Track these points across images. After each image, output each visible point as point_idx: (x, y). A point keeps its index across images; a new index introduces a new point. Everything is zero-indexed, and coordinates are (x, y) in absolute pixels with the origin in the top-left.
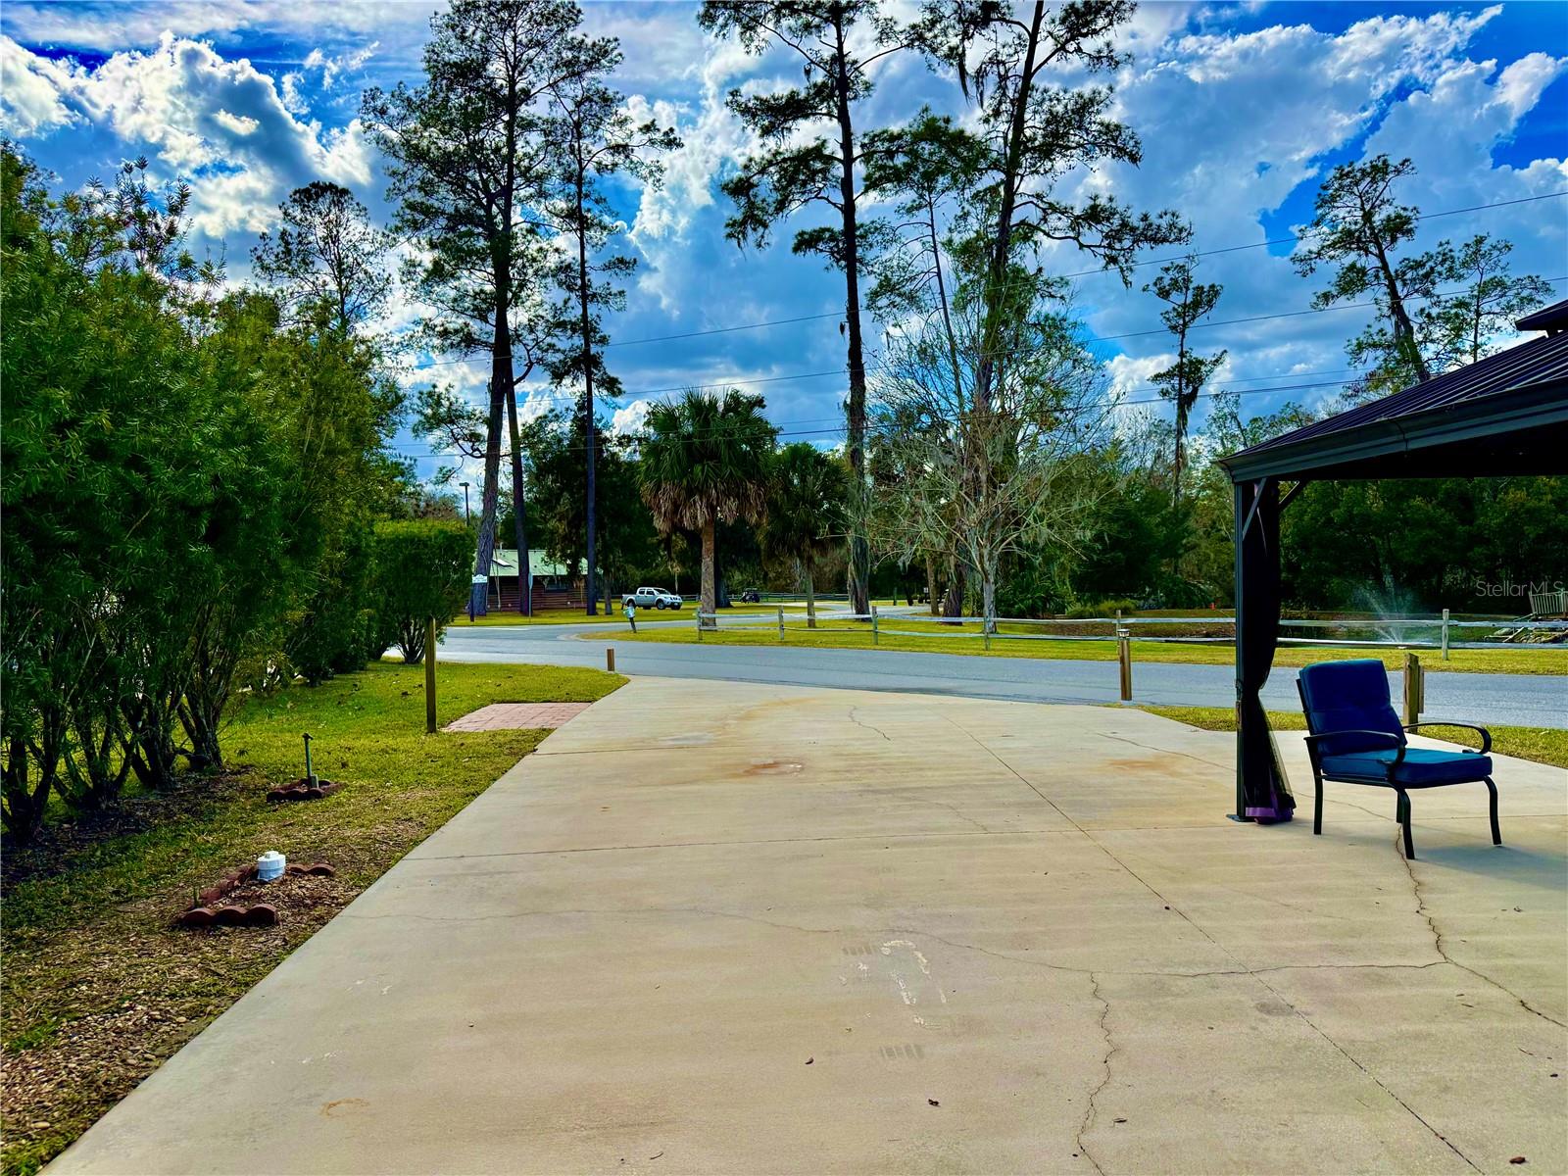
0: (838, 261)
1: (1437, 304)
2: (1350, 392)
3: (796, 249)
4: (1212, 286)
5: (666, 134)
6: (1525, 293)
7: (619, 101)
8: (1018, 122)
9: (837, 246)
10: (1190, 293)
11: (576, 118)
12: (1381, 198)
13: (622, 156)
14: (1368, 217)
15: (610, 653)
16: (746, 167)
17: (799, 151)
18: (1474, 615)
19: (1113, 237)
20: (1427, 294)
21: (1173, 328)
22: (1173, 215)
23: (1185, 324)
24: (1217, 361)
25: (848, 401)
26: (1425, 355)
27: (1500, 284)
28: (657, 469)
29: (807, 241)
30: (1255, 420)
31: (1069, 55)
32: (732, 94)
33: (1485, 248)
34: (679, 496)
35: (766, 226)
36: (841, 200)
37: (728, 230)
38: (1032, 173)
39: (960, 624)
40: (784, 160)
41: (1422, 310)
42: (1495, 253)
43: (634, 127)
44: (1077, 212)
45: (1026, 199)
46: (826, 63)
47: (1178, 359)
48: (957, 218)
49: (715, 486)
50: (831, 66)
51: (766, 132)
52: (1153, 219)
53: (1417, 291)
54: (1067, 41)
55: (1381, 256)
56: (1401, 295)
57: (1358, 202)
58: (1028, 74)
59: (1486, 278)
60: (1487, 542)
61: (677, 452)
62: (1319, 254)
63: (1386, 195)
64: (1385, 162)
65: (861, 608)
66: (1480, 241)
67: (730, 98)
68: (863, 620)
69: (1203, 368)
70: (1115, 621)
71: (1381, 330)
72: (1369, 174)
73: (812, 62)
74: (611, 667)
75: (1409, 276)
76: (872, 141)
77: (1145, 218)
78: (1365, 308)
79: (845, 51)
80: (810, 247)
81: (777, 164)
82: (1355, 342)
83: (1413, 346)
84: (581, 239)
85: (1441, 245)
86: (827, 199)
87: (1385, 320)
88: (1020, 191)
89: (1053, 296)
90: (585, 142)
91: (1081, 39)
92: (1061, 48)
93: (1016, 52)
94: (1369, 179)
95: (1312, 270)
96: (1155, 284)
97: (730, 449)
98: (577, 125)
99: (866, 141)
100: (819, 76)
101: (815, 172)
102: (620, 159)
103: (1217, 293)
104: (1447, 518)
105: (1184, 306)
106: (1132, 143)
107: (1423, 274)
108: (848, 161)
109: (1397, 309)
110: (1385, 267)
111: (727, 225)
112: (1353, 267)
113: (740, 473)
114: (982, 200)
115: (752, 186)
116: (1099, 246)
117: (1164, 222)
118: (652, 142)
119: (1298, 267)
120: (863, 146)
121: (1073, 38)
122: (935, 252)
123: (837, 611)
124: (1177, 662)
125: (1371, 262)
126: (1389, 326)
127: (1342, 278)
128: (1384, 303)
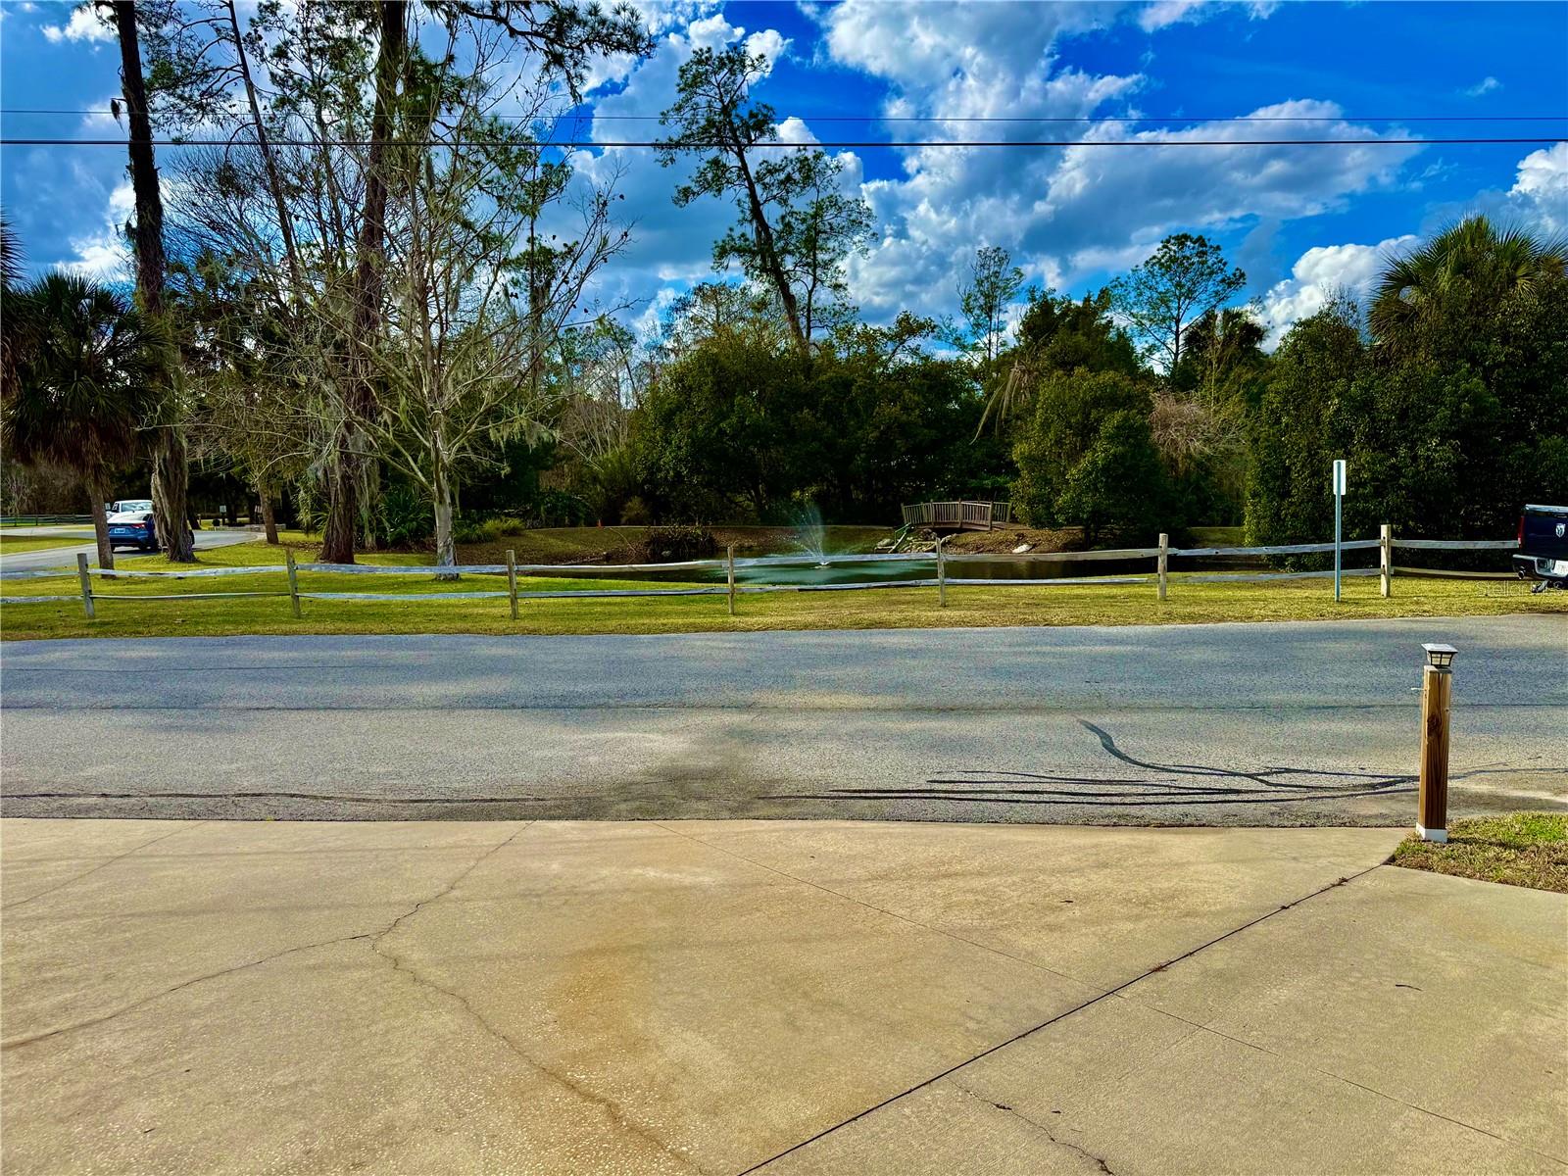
12: (738, 93)
14: (729, 110)
20: (784, 202)
23: (535, 207)
24: (569, 253)
27: (834, 203)
41: (783, 217)
47: (529, 246)
52: (607, 13)
53: (774, 197)
55: (741, 155)
56: (761, 199)
57: (719, 92)
59: (822, 196)
62: (679, 145)
63: (746, 90)
64: (743, 54)
66: (818, 158)
69: (554, 260)
71: (743, 235)
72: (726, 65)
75: (767, 180)
77: (596, 9)
83: (773, 256)
87: (746, 224)
94: (726, 70)
95: (672, 160)
103: (567, 174)
105: (533, 184)
107: (781, 180)
109: (757, 213)
110: (744, 167)
112: (714, 162)
117: (620, 21)
119: (659, 156)
125: (731, 160)
126: (750, 230)
127: (702, 174)
128: (746, 206)
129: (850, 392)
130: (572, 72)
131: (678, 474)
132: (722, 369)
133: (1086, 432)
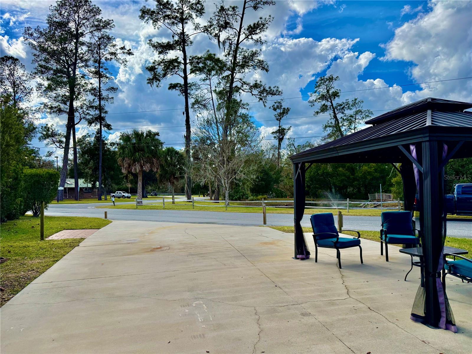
0: (182, 93)
1: (345, 116)
2: (323, 139)
3: (169, 89)
4: (288, 108)
5: (128, 50)
6: (367, 114)
7: (113, 39)
8: (235, 57)
9: (182, 89)
10: (282, 110)
11: (99, 43)
13: (114, 56)
14: (328, 91)
15: (106, 213)
16: (154, 63)
17: (170, 60)
18: (355, 200)
19: (261, 92)
20: (343, 113)
21: (277, 119)
22: (277, 87)
23: (280, 119)
24: (289, 129)
25: (186, 135)
26: (342, 130)
27: (361, 111)
28: (123, 153)
29: (173, 87)
30: (299, 146)
31: (249, 39)
32: (149, 41)
33: (357, 101)
34: (131, 162)
35: (160, 81)
36: (183, 75)
37: (148, 81)
38: (239, 72)
39: (218, 202)
40: (166, 62)
41: (342, 117)
42: (360, 103)
43: (118, 47)
44: (251, 85)
45: (237, 80)
46: (179, 34)
47: (278, 128)
48: (217, 84)
49: (143, 160)
50: (180, 35)
51: (160, 53)
52: (272, 88)
53: (340, 112)
54: (249, 35)
55: (331, 102)
56: (336, 113)
57: (326, 87)
58: (238, 44)
59: (357, 110)
60: (358, 180)
61: (130, 149)
62: (316, 101)
63: (332, 86)
64: (332, 77)
65: (189, 198)
66: (356, 100)
67: (149, 42)
68: (190, 201)
69: (285, 131)
70: (262, 202)
71: (331, 122)
72: (328, 80)
73: (174, 33)
74: (106, 217)
75: (338, 108)
76: (193, 59)
77: (270, 88)
78: (327, 116)
79: (185, 31)
80: (174, 88)
81: (163, 63)
82: (325, 125)
83: (339, 127)
84: (100, 80)
85: (346, 100)
86: (179, 75)
87: (332, 120)
88: (235, 77)
89: (245, 108)
90: (102, 51)
91: (253, 35)
92: (247, 37)
93: (234, 37)
94: (328, 81)
95: (314, 105)
96: (272, 107)
97: (148, 148)
98: (99, 45)
99: (191, 58)
100: (176, 38)
101: (175, 66)
102: (113, 57)
103: (289, 110)
104: (348, 173)
105: (280, 113)
106: (266, 66)
107: (342, 108)
108: (185, 64)
109: (335, 117)
110: (332, 105)
111: (148, 80)
112: (324, 105)
113: (151, 156)
114: (225, 79)
115: (156, 69)
116: (257, 95)
117: (275, 89)
118: (124, 53)
119: (310, 104)
120: (190, 60)
121: (250, 35)
122: (211, 93)
123: (182, 199)
124: (278, 213)
125: (329, 104)
126: (333, 121)
127: (321, 107)
128: (332, 115)
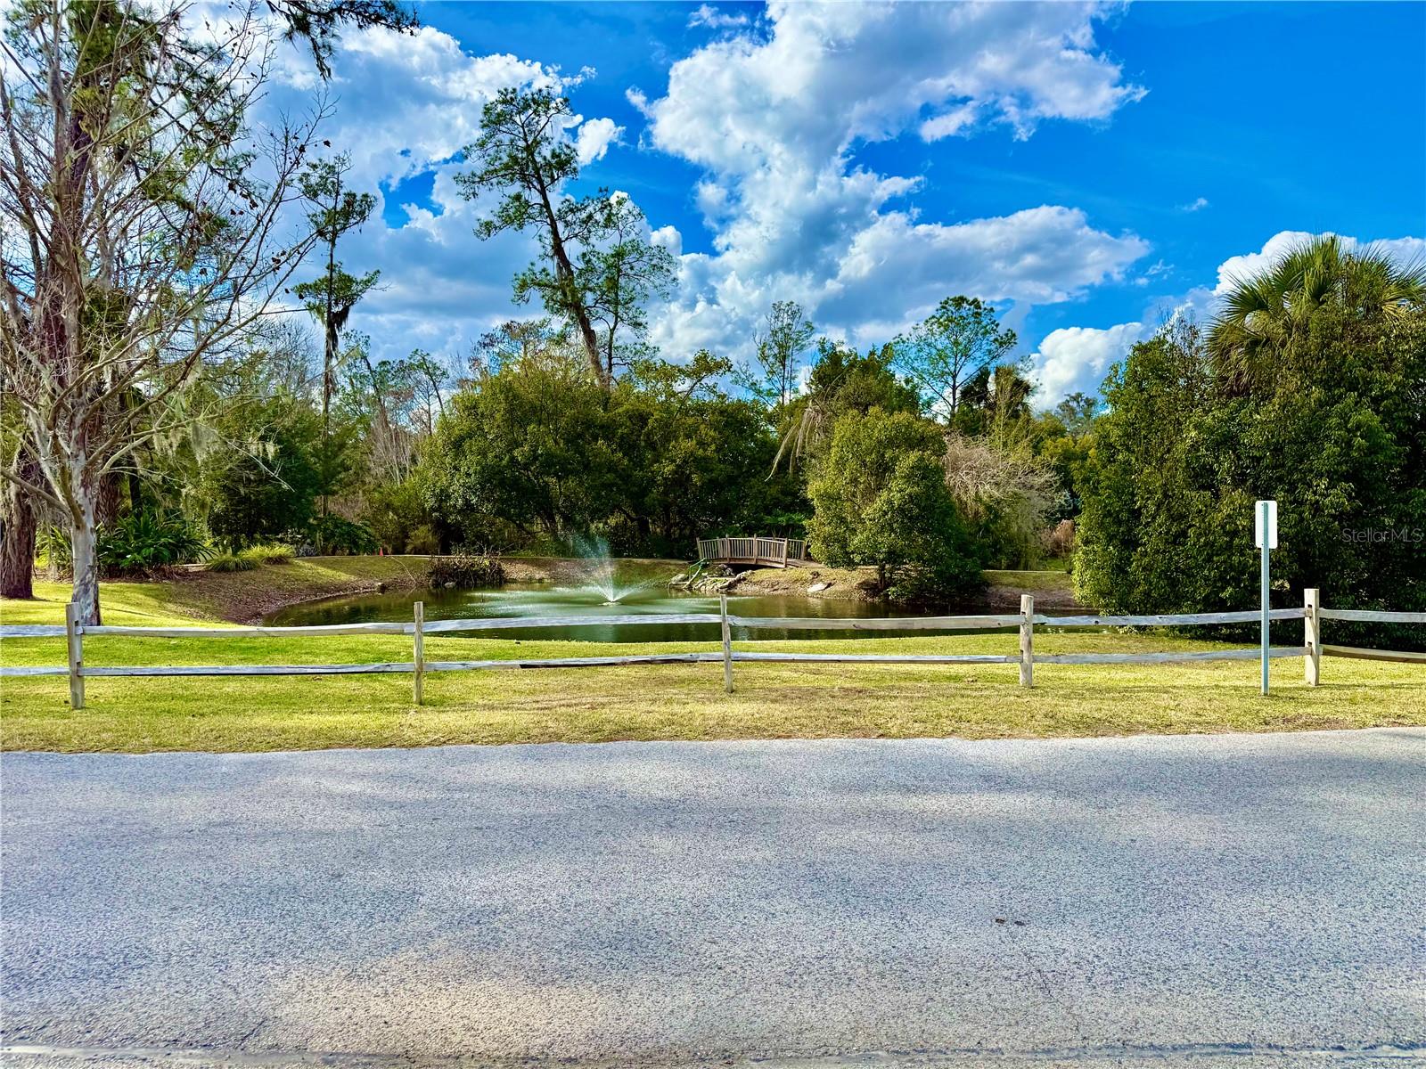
4: (366, 196)
6: (655, 261)
10: (341, 197)
12: (542, 133)
14: (530, 150)
20: (585, 240)
21: (322, 234)
23: (335, 234)
24: (369, 281)
27: (636, 248)
30: (384, 363)
41: (584, 255)
42: (631, 218)
53: (576, 236)
55: (543, 193)
56: (563, 236)
57: (523, 131)
59: (624, 240)
62: (482, 178)
63: (548, 131)
66: (622, 202)
69: (354, 287)
71: (544, 270)
75: (569, 218)
82: (518, 279)
83: (574, 292)
85: (601, 191)
87: (547, 259)
94: (531, 112)
95: (475, 194)
96: (301, 180)
103: (370, 205)
105: (334, 212)
109: (558, 249)
110: (547, 205)
112: (518, 197)
125: (534, 197)
126: (552, 266)
127: (504, 209)
128: (547, 241)
129: (647, 425)
130: (319, 41)
131: (467, 502)
132: (515, 397)
133: (882, 470)
